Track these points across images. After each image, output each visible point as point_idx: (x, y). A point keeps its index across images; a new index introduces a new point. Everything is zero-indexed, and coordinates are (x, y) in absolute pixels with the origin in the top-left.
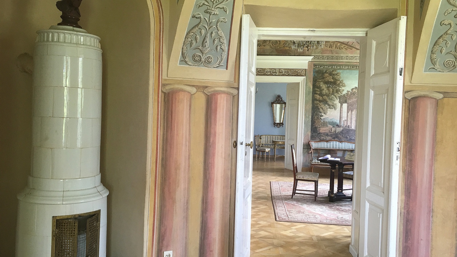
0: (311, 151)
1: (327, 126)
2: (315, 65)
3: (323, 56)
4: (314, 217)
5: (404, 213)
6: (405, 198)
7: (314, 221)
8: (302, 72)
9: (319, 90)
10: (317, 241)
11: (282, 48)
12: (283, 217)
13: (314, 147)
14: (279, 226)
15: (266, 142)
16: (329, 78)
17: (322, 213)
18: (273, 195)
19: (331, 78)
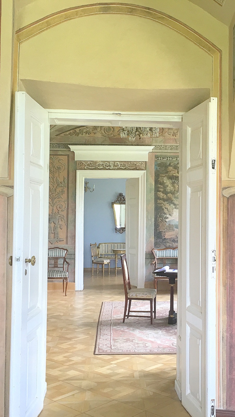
0: (155, 261)
1: (174, 230)
2: (157, 157)
3: (166, 146)
4: (144, 346)
5: (227, 337)
6: (227, 318)
7: (142, 351)
8: (142, 165)
9: (162, 187)
10: (139, 378)
11: (116, 136)
12: (105, 348)
13: (158, 256)
14: (96, 361)
15: (106, 252)
16: (174, 172)
17: (155, 339)
18: (100, 320)
19: (177, 171)
